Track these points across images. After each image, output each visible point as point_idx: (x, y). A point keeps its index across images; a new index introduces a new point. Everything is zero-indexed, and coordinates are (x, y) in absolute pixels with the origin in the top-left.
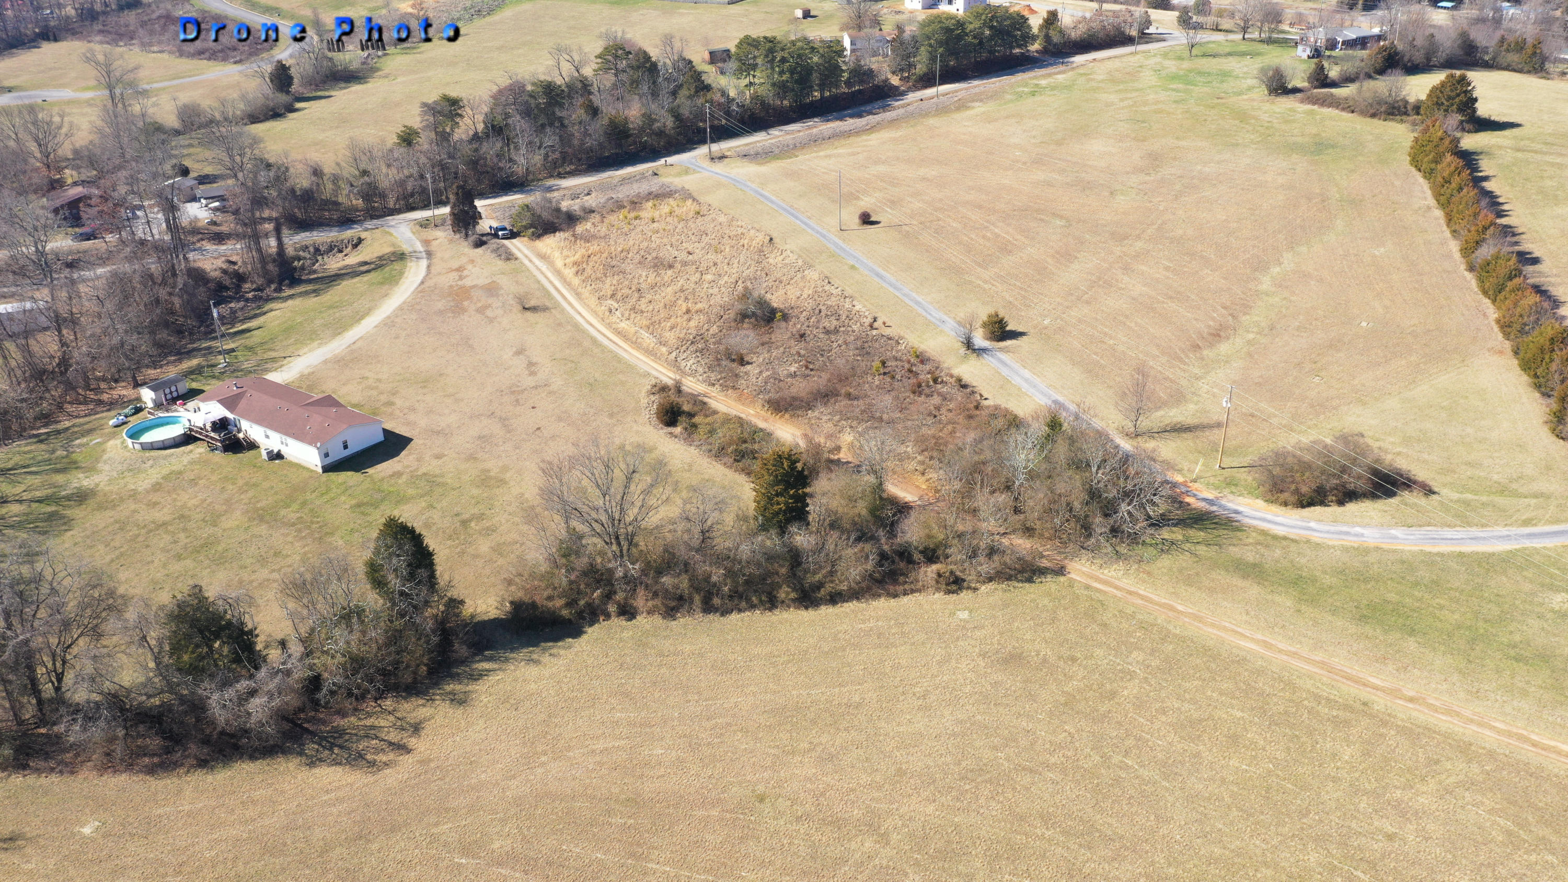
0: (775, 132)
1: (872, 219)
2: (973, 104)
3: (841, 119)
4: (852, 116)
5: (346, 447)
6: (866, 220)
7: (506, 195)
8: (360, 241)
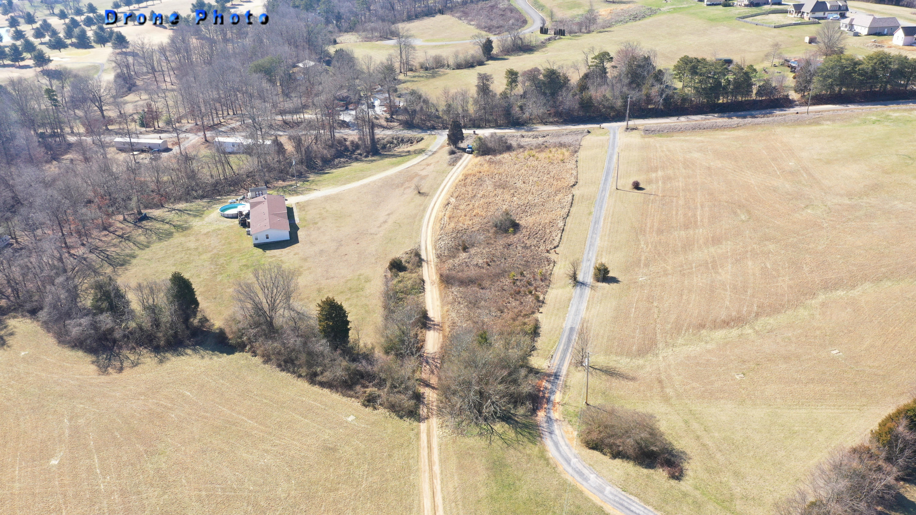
0: (683, 119)
1: (640, 186)
2: (824, 122)
3: (729, 117)
4: (738, 117)
5: (267, 238)
6: (637, 186)
7: (509, 129)
8: (422, 139)
